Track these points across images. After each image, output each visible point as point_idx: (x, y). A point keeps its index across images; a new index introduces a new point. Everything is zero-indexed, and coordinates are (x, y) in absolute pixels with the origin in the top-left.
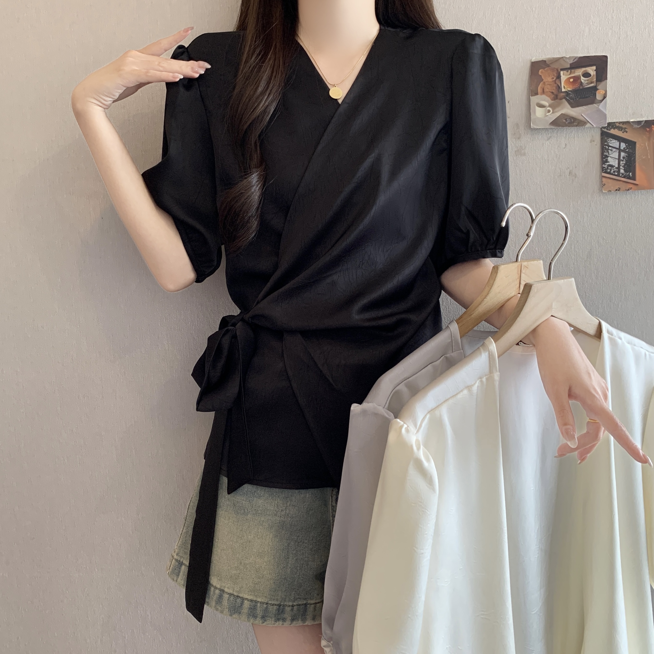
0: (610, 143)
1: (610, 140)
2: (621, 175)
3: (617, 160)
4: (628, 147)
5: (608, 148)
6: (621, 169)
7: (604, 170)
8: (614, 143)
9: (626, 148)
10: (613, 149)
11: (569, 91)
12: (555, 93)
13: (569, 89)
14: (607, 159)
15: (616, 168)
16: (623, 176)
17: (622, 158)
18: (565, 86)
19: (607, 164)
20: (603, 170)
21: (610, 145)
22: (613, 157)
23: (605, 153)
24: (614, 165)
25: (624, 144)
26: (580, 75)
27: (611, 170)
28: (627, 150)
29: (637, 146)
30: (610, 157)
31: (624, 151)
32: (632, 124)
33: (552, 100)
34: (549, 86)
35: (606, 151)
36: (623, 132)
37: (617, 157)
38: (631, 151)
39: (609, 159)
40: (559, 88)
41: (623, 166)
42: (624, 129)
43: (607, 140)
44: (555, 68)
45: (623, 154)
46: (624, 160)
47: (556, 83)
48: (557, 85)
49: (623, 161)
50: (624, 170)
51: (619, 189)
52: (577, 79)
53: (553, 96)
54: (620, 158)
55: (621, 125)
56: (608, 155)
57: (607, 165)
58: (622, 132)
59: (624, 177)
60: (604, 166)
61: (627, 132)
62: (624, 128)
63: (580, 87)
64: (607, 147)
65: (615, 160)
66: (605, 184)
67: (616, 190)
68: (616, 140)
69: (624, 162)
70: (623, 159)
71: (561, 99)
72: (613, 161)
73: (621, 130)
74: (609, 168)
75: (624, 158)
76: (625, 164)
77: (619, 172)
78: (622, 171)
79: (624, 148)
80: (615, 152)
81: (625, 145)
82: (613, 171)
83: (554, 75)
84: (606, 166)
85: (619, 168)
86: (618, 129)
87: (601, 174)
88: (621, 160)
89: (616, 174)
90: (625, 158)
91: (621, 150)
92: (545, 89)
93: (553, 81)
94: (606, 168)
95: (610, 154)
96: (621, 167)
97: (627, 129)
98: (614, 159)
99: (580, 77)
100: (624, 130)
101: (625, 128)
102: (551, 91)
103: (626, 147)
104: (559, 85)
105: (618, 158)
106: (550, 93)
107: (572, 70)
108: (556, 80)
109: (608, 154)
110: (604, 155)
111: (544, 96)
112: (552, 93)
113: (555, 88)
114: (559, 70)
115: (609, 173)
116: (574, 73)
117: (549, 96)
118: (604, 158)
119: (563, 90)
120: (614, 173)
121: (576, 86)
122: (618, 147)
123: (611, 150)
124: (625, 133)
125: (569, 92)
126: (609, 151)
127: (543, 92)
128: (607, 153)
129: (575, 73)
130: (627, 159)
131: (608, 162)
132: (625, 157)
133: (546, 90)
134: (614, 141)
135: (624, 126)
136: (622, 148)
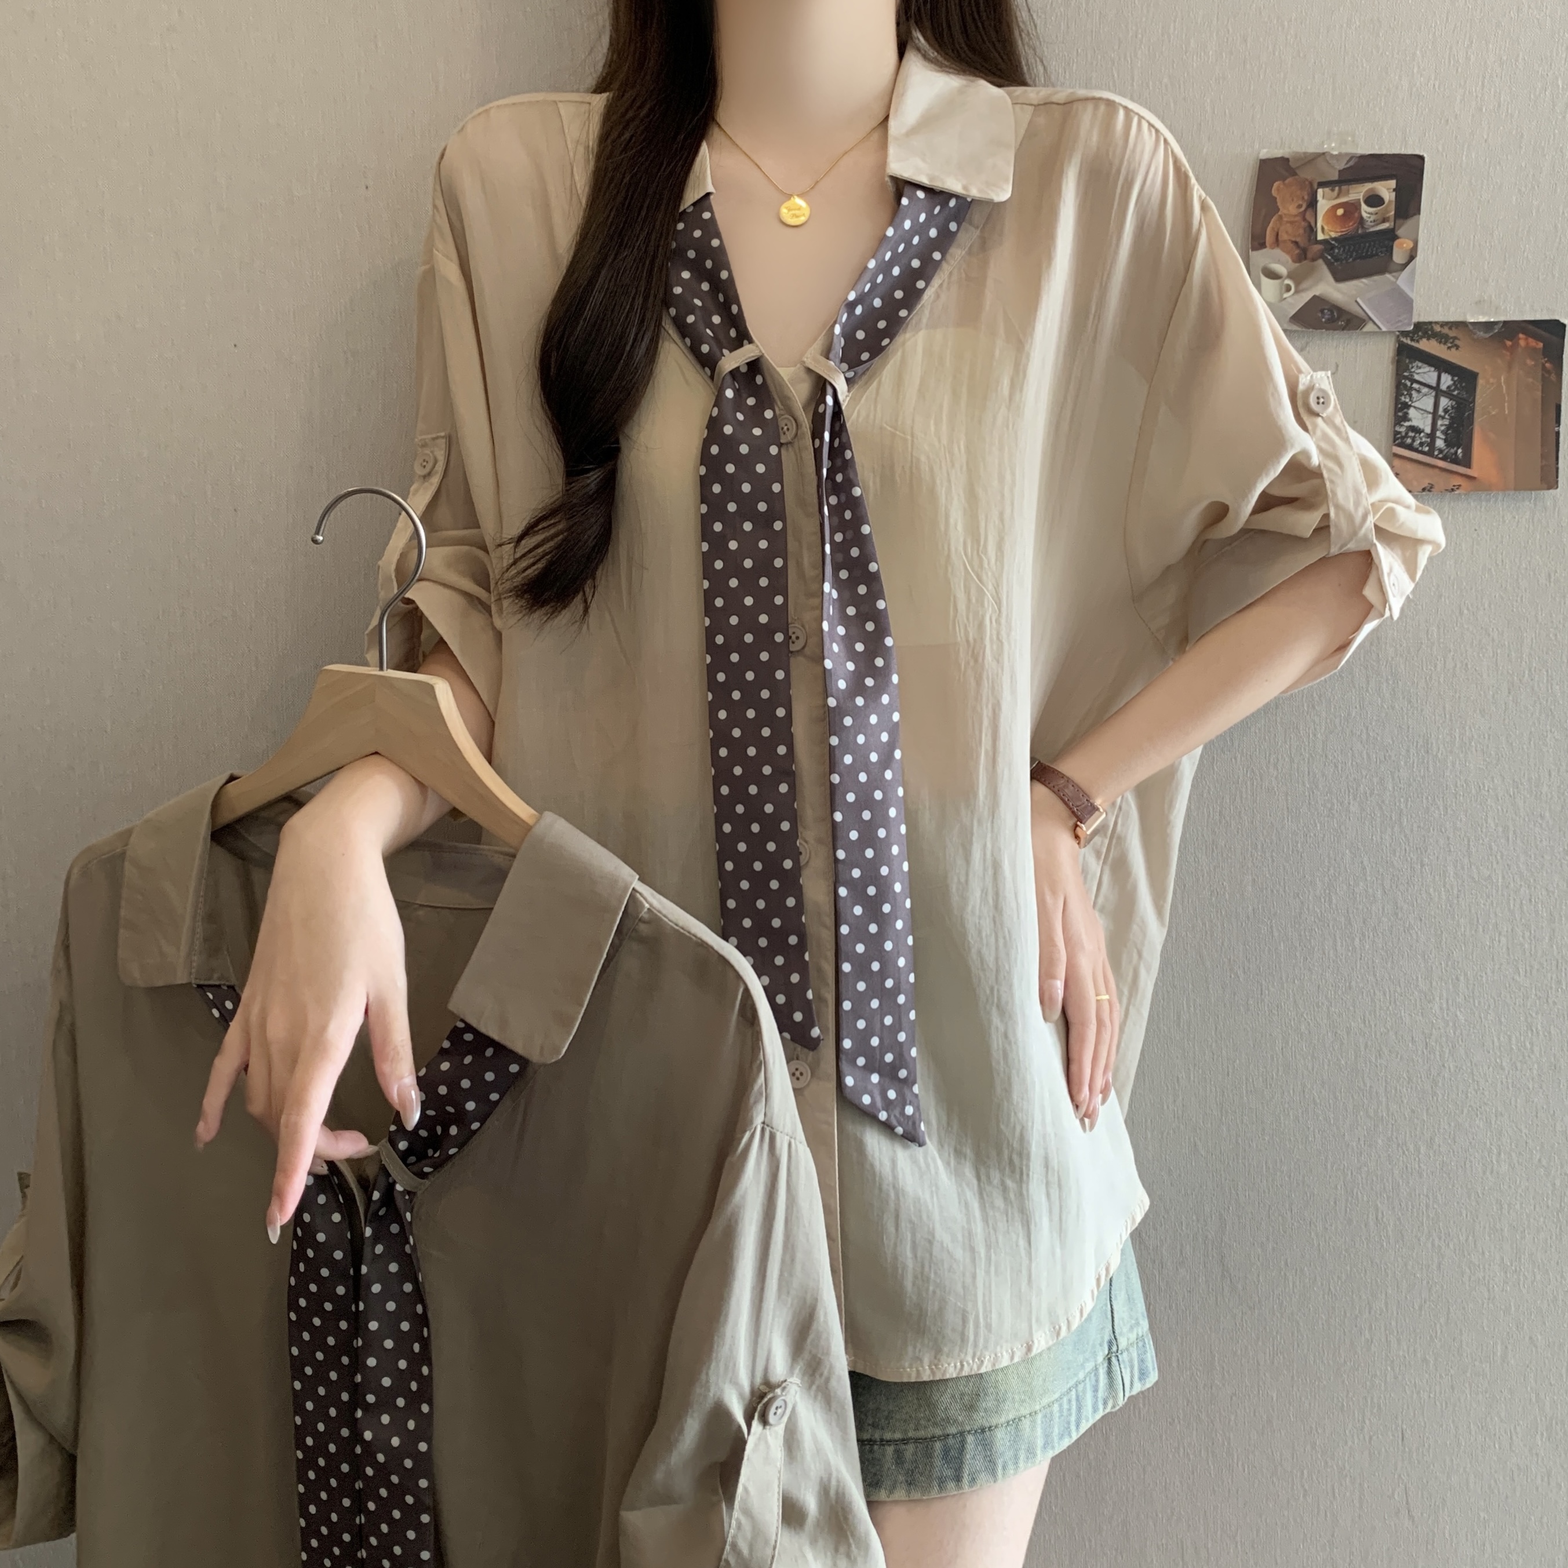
0: (1416, 373)
1: (1418, 366)
2: (1436, 453)
3: (1430, 416)
4: (1459, 386)
5: (1412, 384)
6: (1438, 437)
7: (1398, 440)
8: (1426, 374)
9: (1453, 388)
10: (1422, 387)
11: (1331, 239)
12: (1302, 244)
13: (1333, 235)
14: (1406, 414)
15: (1427, 434)
16: (1440, 456)
17: (1441, 412)
18: (1326, 228)
19: (1407, 424)
20: (1395, 440)
21: (1417, 377)
22: (1419, 409)
23: (1403, 398)
24: (1421, 427)
25: (1449, 378)
26: (1359, 200)
27: (1413, 440)
29: (1481, 382)
30: (1415, 407)
31: (1448, 394)
32: (1471, 327)
33: (1295, 261)
34: (1289, 227)
35: (1406, 392)
36: (1449, 348)
37: (1430, 409)
38: (1464, 395)
39: (1412, 412)
40: (1311, 230)
41: (1442, 432)
42: (1451, 340)
43: (1411, 366)
44: (1304, 179)
45: (1444, 402)
46: (1447, 416)
47: (1305, 217)
48: (1307, 223)
49: (1443, 418)
50: (1445, 441)
51: (1431, 487)
52: (1352, 209)
53: (1297, 251)
54: (1438, 412)
55: (1446, 330)
57: (1407, 427)
58: (1445, 347)
59: (1444, 459)
60: (1398, 429)
61: (1457, 347)
62: (1453, 338)
63: (1358, 230)
64: (1409, 383)
65: (1425, 415)
68: (1430, 365)
69: (1447, 422)
70: (1445, 414)
71: (1315, 259)
73: (1445, 344)
74: (1411, 434)
75: (1446, 411)
76: (1449, 427)
77: (1432, 445)
78: (1440, 443)
79: (1449, 387)
80: (1425, 395)
81: (1452, 380)
82: (1419, 442)
83: (1303, 198)
84: (1403, 430)
85: (1432, 436)
86: (1437, 341)
87: (1392, 449)
88: (1440, 416)
89: (1427, 449)
90: (1449, 411)
91: (1442, 391)
92: (1280, 234)
93: (1301, 213)
94: (1403, 434)
95: (1415, 400)
96: (1438, 434)
97: (1459, 340)
98: (1422, 412)
99: (1360, 205)
100: (1451, 343)
102: (1294, 239)
103: (1454, 384)
104: (1313, 224)
105: (1432, 411)
106: (1292, 245)
107: (1344, 187)
108: (1306, 210)
109: (1410, 401)
110: (1401, 403)
111: (1278, 252)
112: (1296, 243)
113: (1302, 231)
114: (1315, 186)
115: (1410, 447)
116: (1348, 193)
117: (1289, 253)
118: (1401, 410)
119: (1320, 236)
120: (1420, 449)
121: (1350, 227)
122: (1434, 383)
123: (1419, 391)
124: (1453, 349)
125: (1333, 243)
126: (1414, 394)
127: (1277, 242)
128: (1407, 396)
129: (1350, 195)
130: (1453, 415)
131: (1409, 420)
132: (1449, 408)
133: (1283, 236)
134: (1427, 368)
135: (1452, 334)
136: (1443, 387)
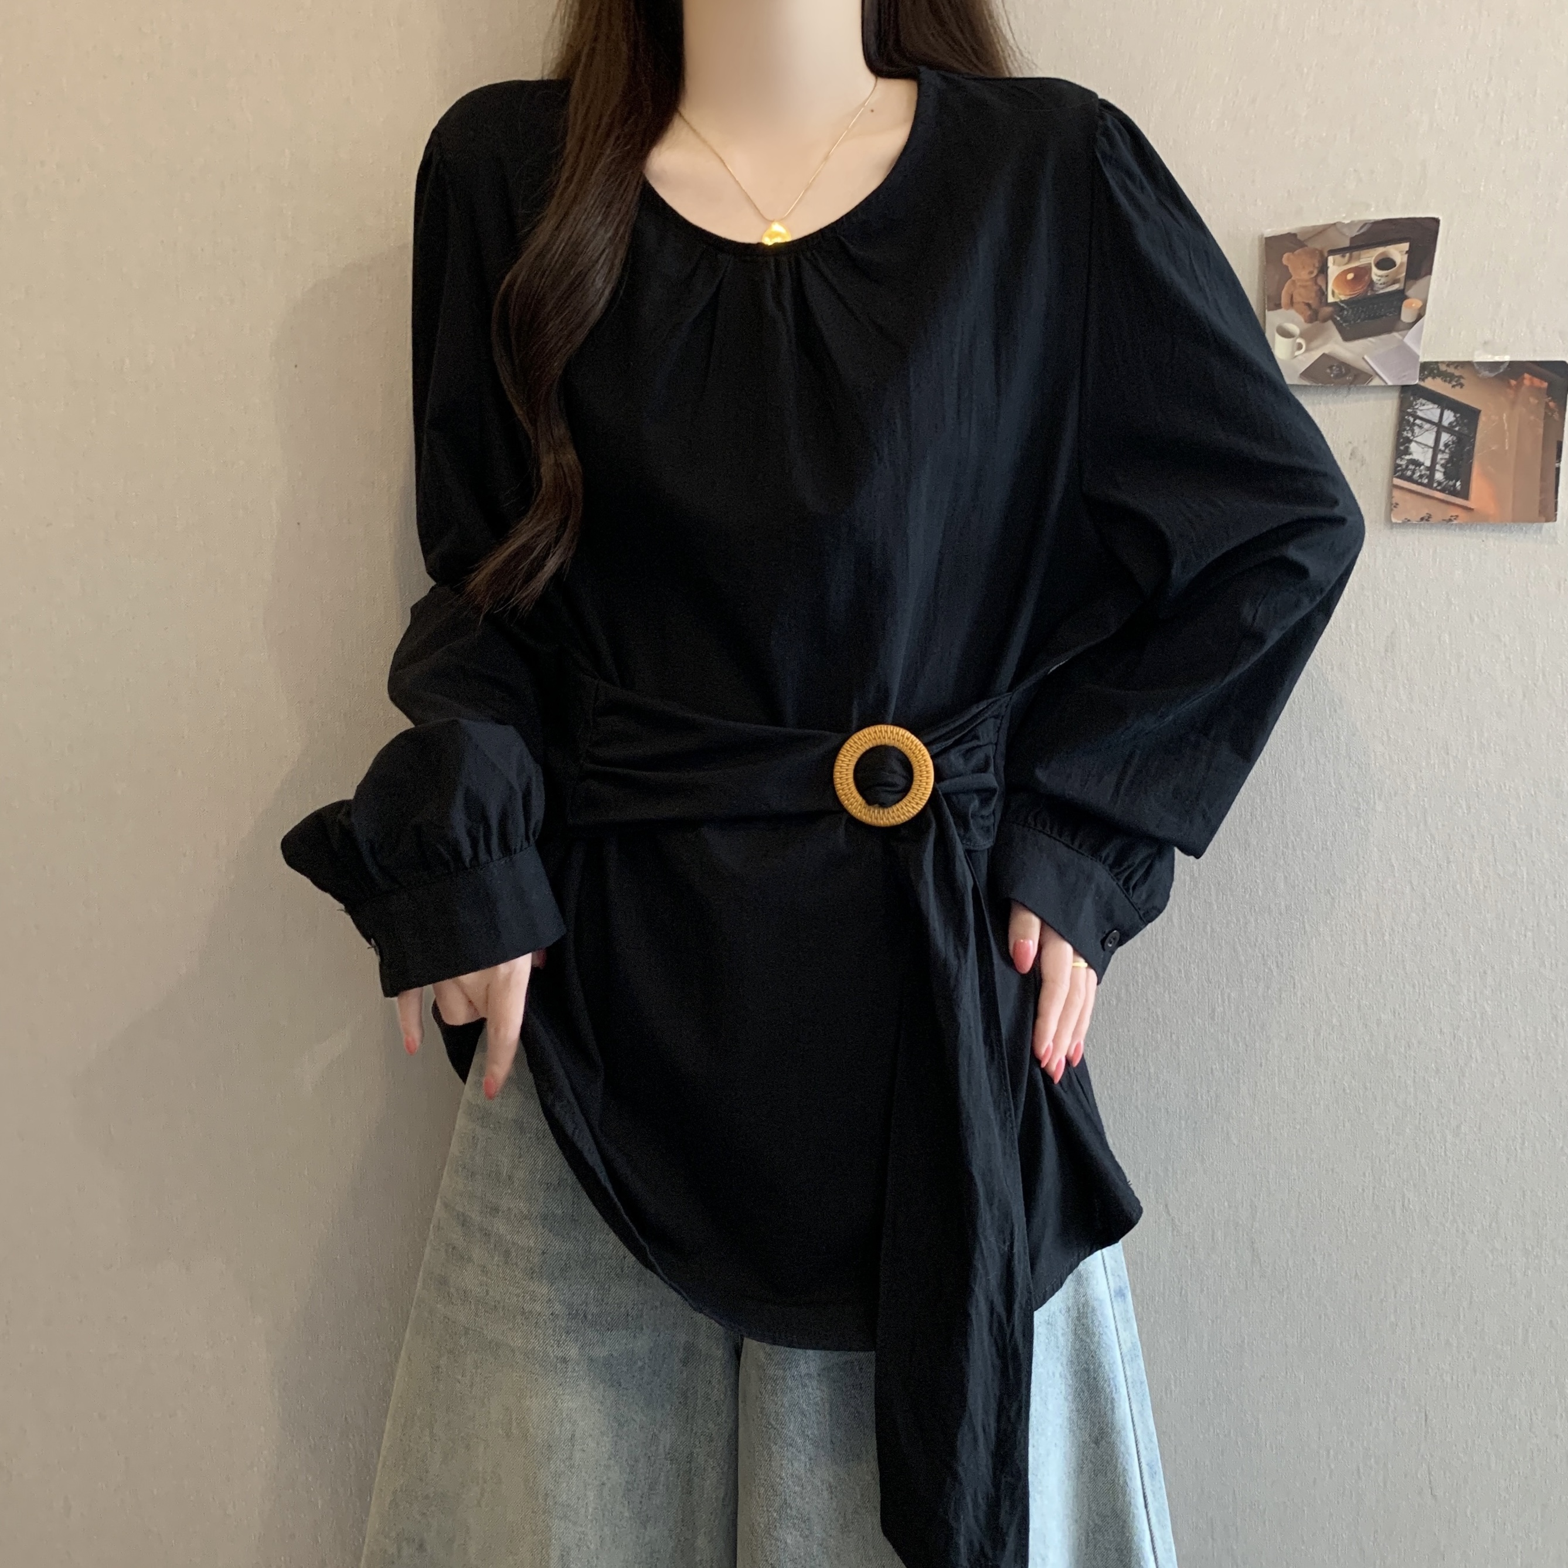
0: (1421, 410)
1: (1421, 404)
2: (1435, 485)
3: (1431, 451)
4: (1460, 422)
5: (1414, 420)
6: (1438, 470)
7: (1398, 471)
8: (1429, 411)
9: (1454, 424)
10: (1424, 423)
11: (1342, 301)
12: (1314, 306)
13: (1343, 298)
14: (1407, 448)
15: (1427, 467)
16: (1439, 488)
17: (1441, 447)
18: (1336, 291)
19: (1408, 457)
20: (1395, 472)
21: (1419, 414)
22: (1421, 443)
23: (1405, 434)
24: (1421, 460)
25: (1452, 414)
26: (1370, 264)
27: (1413, 473)
28: (1457, 429)
29: (1483, 418)
30: (1416, 442)
31: (1449, 429)
32: (1475, 365)
33: (1306, 321)
34: (1302, 291)
35: (1408, 428)
36: (1453, 386)
37: (1431, 443)
38: (1466, 431)
39: (1413, 446)
40: (1322, 294)
41: (1442, 465)
42: (1456, 379)
43: (1414, 403)
44: (1317, 249)
45: (1445, 437)
46: (1447, 451)
47: (1316, 284)
48: (1318, 288)
49: (1443, 452)
50: (1445, 473)
51: (1429, 518)
52: (1361, 273)
53: (1309, 313)
54: (1439, 445)
55: (1451, 370)
56: (1411, 438)
57: (1407, 460)
58: (1450, 385)
59: (1442, 491)
60: (1399, 462)
61: (1462, 385)
62: (1457, 377)
63: (1367, 292)
64: (1412, 419)
65: (1426, 449)
66: (1397, 504)
67: (1422, 519)
68: (1434, 403)
69: (1447, 456)
70: (1446, 448)
71: (1325, 320)
72: (1421, 453)
73: (1450, 382)
74: (1411, 467)
75: (1446, 445)
76: (1448, 461)
77: (1431, 477)
78: (1439, 476)
79: (1450, 424)
80: (1427, 431)
81: (1455, 416)
82: (1418, 474)
83: (1314, 266)
84: (1403, 463)
85: (1432, 469)
86: (1442, 379)
87: (1392, 481)
88: (1440, 450)
89: (1426, 481)
90: (1449, 445)
91: (1444, 427)
92: (1294, 297)
93: (1312, 278)
94: (1404, 467)
95: (1417, 435)
96: (1438, 467)
97: (1463, 378)
98: (1423, 446)
99: (1370, 269)
100: (1456, 382)
101: (1460, 377)
102: (1307, 302)
103: (1456, 420)
104: (1324, 287)
105: (1432, 445)
106: (1306, 307)
107: (1355, 253)
108: (1317, 276)
109: (1413, 435)
110: (1404, 438)
111: (1292, 312)
112: (1308, 305)
113: (1313, 295)
114: (1326, 254)
115: (1410, 479)
116: (1359, 258)
117: (1301, 313)
118: (1403, 444)
119: (1331, 299)
120: (1420, 481)
121: (1359, 290)
122: (1436, 419)
123: (1420, 427)
124: (1458, 388)
125: (1342, 305)
126: (1417, 430)
127: (1292, 304)
128: (1409, 432)
129: (1361, 260)
130: (1453, 449)
131: (1410, 454)
132: (1450, 443)
133: (1297, 298)
134: (1430, 406)
135: (1457, 373)
136: (1445, 423)
